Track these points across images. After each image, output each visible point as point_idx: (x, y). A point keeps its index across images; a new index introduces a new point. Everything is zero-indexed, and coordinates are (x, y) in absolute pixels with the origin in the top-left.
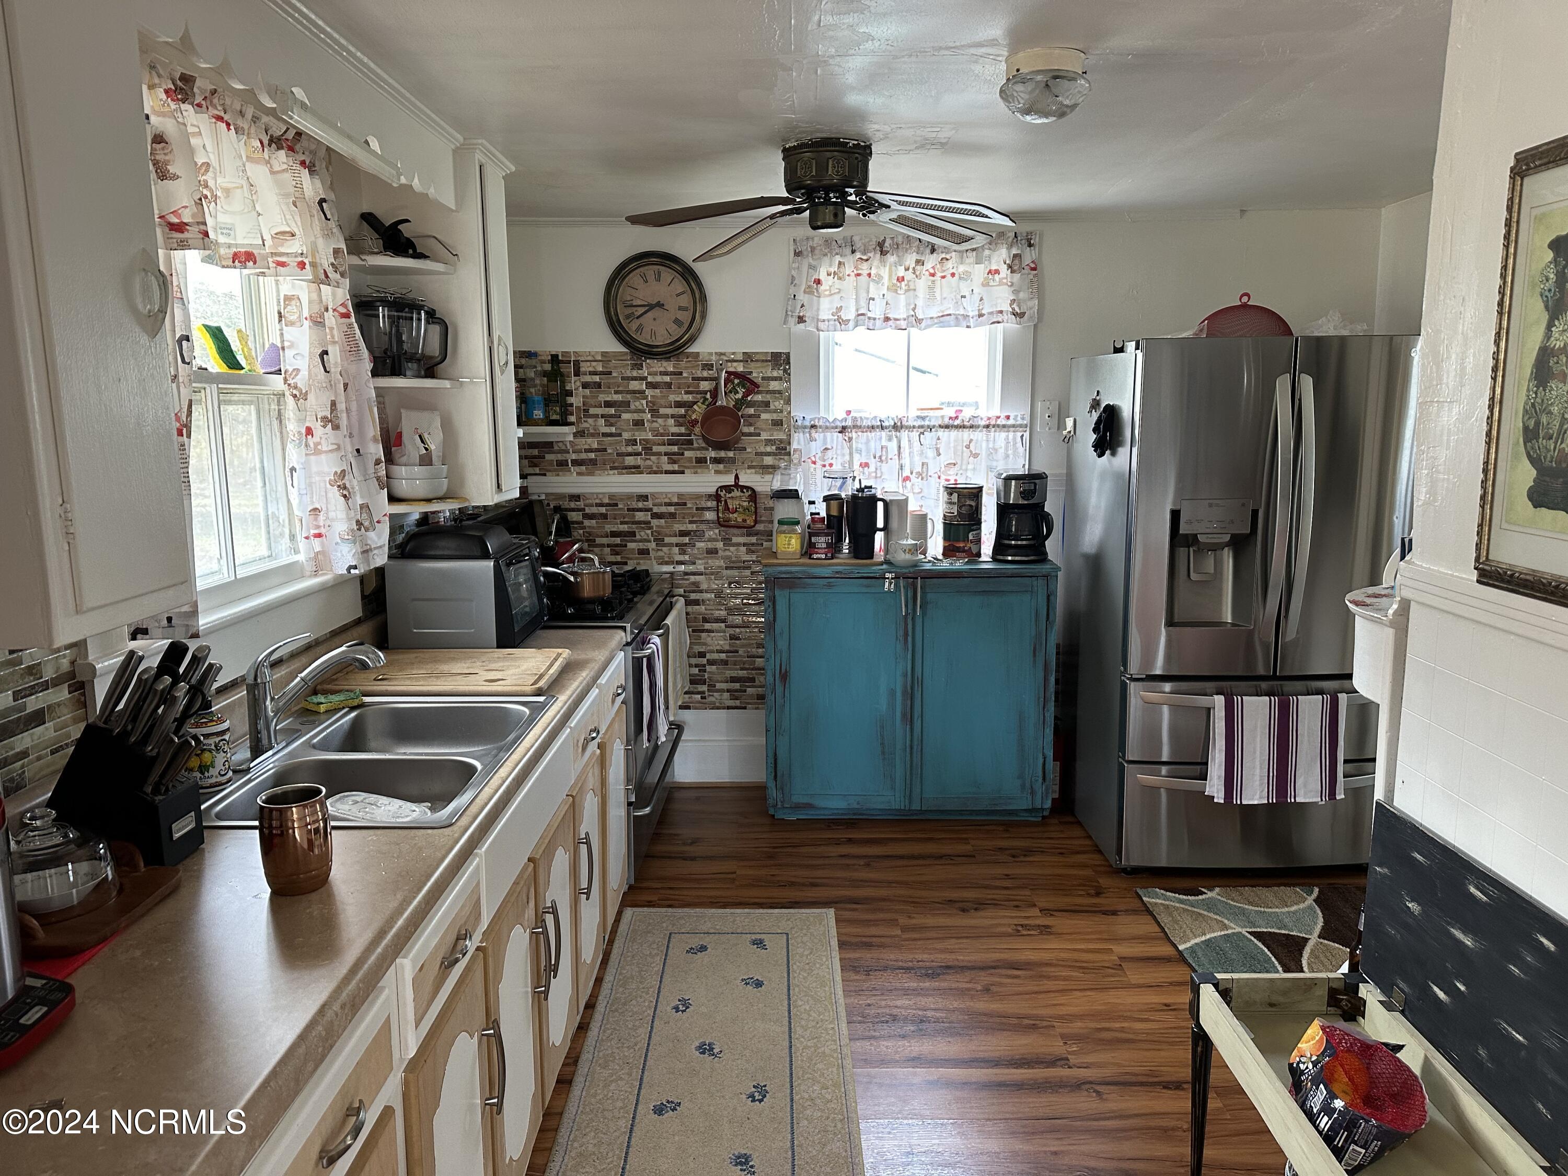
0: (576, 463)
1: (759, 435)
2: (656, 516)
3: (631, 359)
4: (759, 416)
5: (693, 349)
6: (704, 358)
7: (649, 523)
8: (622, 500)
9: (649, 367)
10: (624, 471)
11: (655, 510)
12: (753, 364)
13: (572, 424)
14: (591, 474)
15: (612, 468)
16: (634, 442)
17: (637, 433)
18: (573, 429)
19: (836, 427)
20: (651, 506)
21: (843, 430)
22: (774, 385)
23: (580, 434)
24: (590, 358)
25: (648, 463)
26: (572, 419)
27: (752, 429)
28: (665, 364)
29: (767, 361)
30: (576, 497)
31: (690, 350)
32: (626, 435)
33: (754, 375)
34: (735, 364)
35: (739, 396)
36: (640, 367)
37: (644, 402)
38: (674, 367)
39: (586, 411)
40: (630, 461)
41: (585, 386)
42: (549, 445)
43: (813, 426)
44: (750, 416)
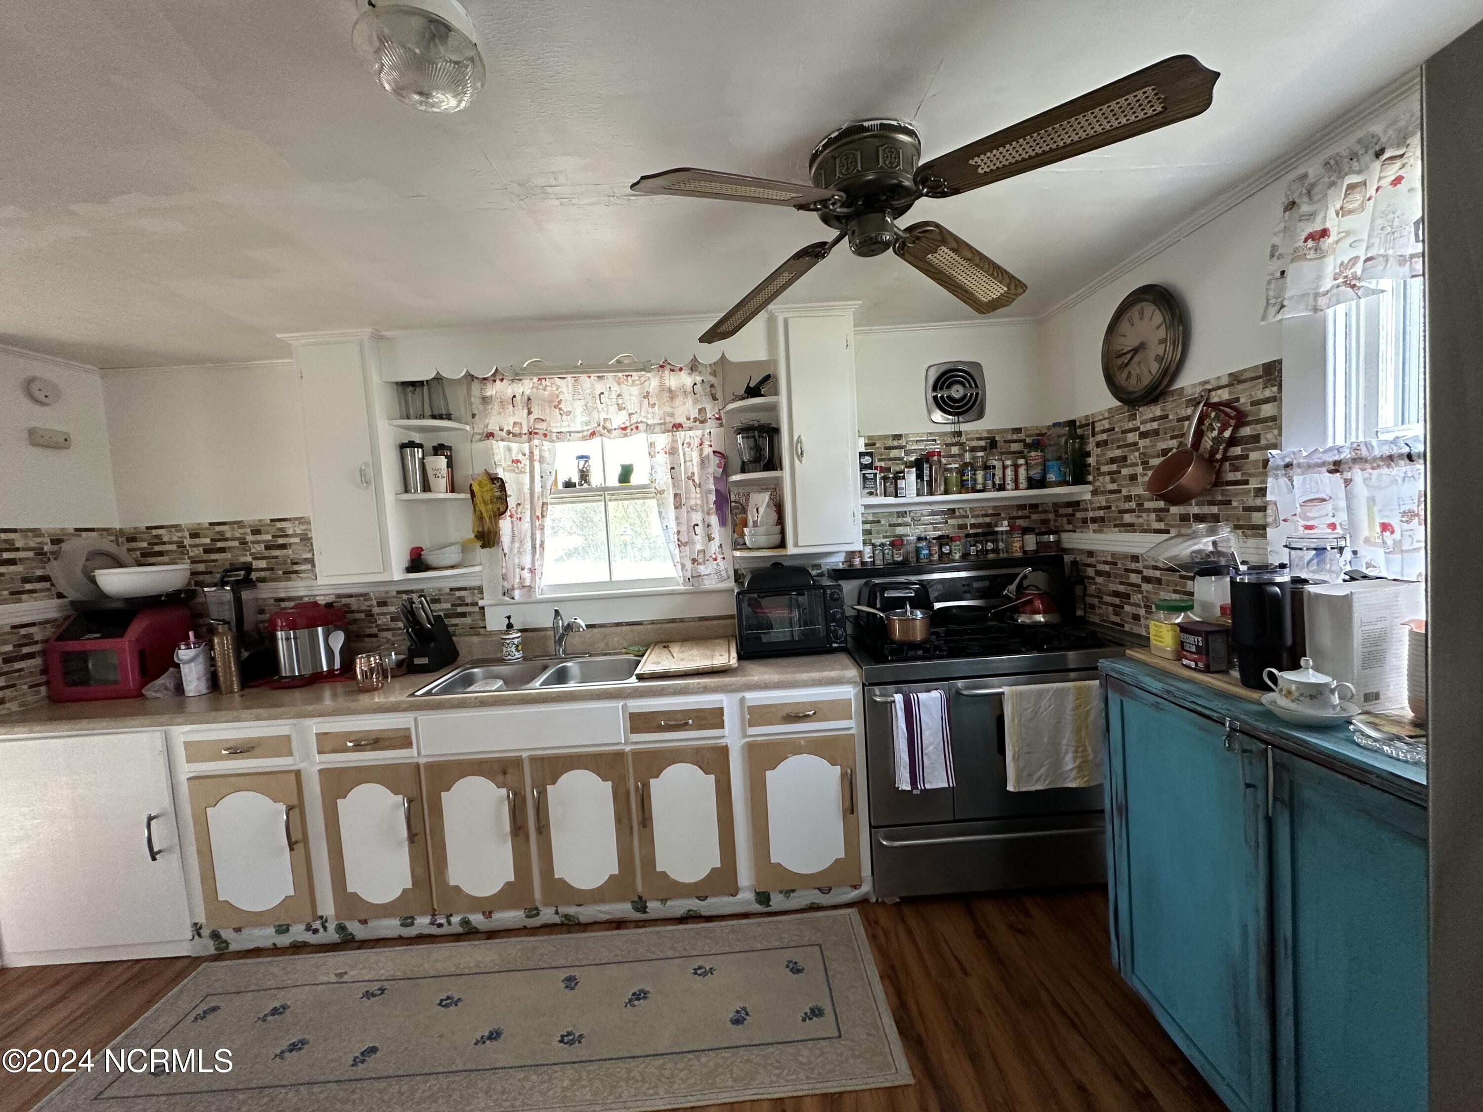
0: (1094, 520)
1: (1246, 482)
2: (1147, 580)
3: (1129, 410)
4: (1247, 457)
5: (1177, 385)
6: (1188, 391)
7: (1139, 586)
8: (1120, 559)
9: (1142, 414)
10: (1123, 529)
11: (1147, 573)
12: (1240, 387)
13: (1089, 483)
14: (1100, 531)
15: (1116, 526)
16: (1128, 498)
17: (1132, 488)
18: (1090, 488)
19: (1323, 464)
20: (1141, 569)
21: (1336, 467)
22: (1267, 410)
23: (1095, 493)
24: (1101, 417)
25: (1141, 520)
26: (1090, 478)
27: (1238, 476)
28: (1153, 408)
29: (1257, 378)
30: (1091, 554)
31: (1173, 388)
32: (1125, 492)
33: (1242, 400)
34: (1219, 392)
35: (1215, 433)
36: (1133, 417)
37: (1137, 454)
38: (1162, 410)
39: (1099, 469)
40: (1128, 518)
41: (1098, 445)
42: (1077, 504)
43: (1288, 466)
44: (1237, 457)
